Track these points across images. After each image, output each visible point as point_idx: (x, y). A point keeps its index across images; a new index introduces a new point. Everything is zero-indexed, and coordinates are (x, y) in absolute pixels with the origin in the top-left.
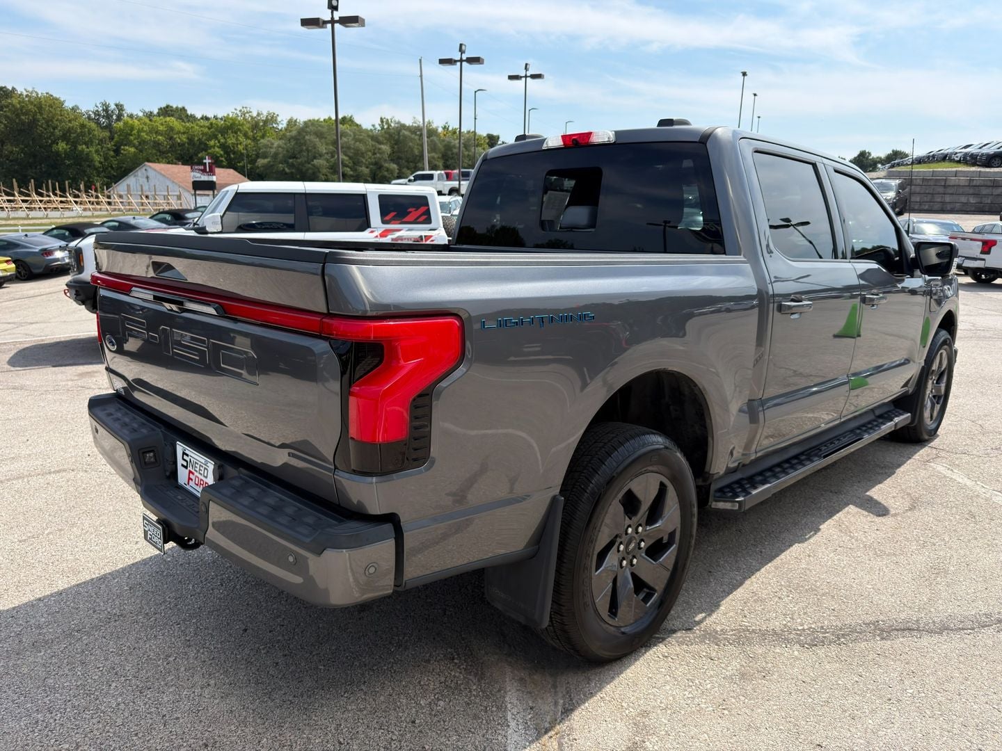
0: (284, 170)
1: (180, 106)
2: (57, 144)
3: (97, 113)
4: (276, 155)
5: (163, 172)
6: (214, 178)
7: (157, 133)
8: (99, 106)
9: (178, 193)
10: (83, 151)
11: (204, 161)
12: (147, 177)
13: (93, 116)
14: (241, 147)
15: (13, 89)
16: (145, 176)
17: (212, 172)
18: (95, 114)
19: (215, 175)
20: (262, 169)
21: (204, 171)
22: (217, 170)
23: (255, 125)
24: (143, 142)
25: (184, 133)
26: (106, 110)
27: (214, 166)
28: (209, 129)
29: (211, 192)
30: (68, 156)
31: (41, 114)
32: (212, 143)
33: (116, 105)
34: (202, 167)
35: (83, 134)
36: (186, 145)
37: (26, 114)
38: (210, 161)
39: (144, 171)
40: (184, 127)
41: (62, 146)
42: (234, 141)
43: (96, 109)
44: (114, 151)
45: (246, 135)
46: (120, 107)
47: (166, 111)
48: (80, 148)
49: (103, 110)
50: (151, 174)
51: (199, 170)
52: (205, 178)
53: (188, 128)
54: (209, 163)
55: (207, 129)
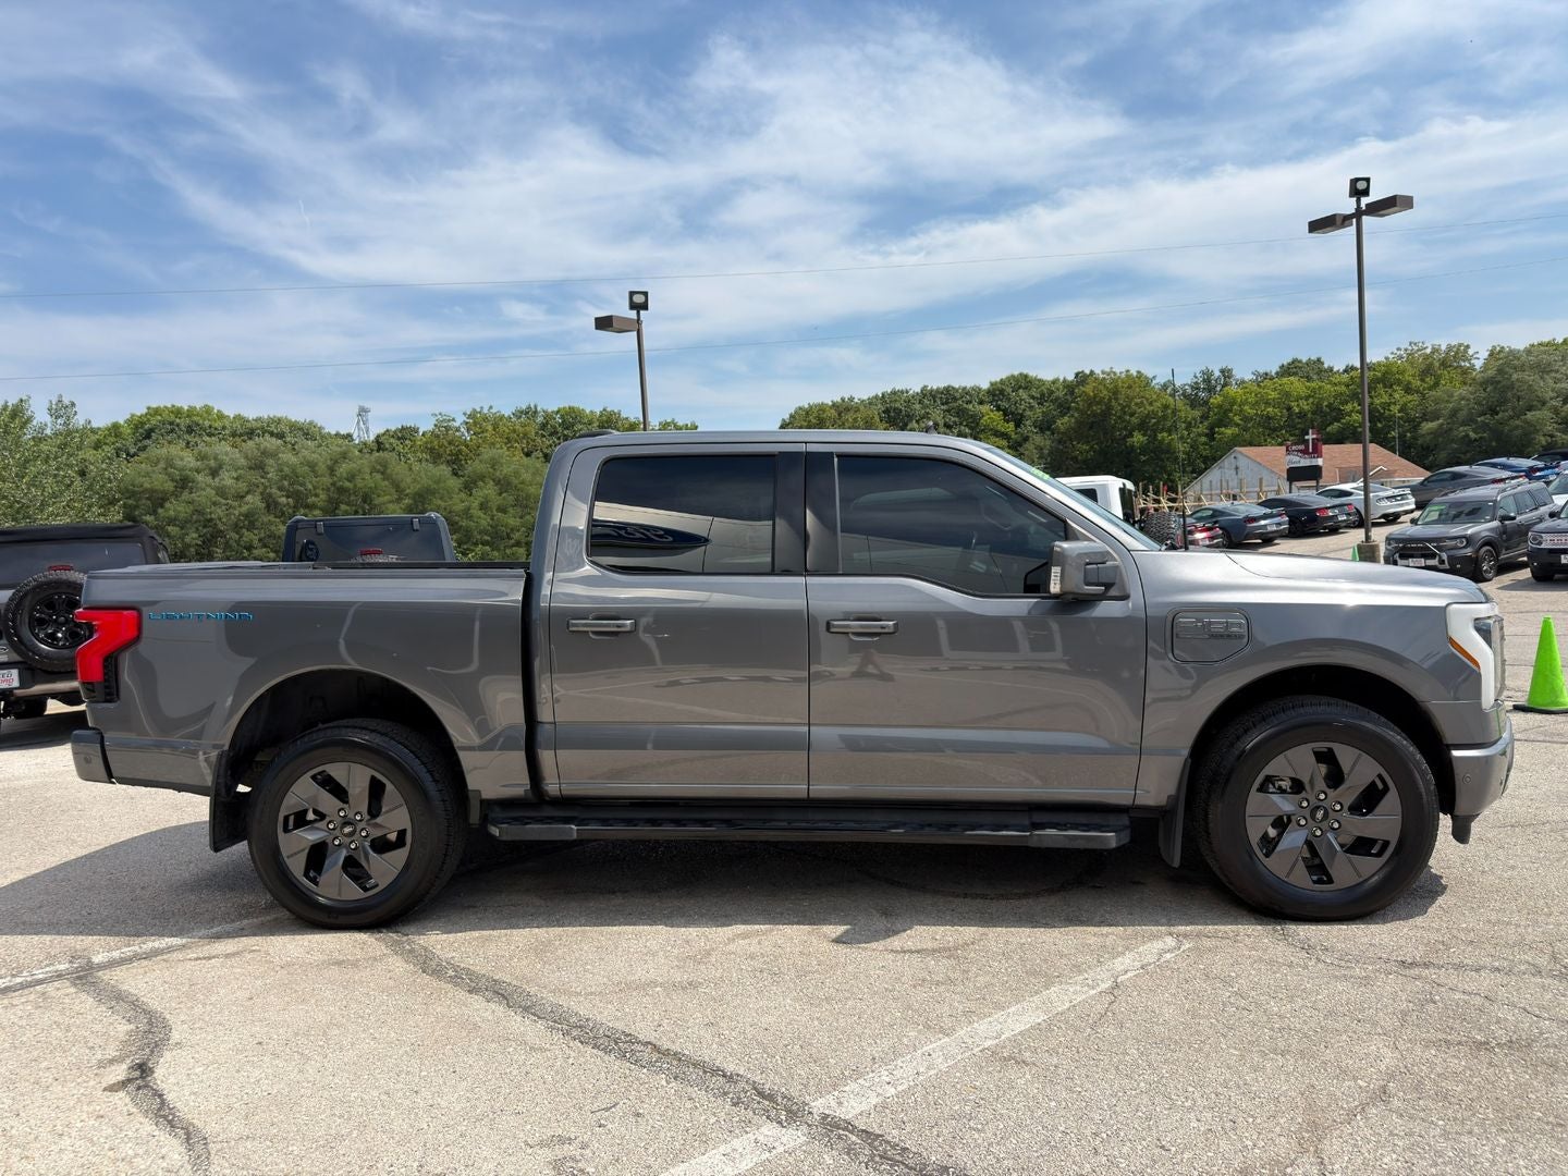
0: (1467, 436)
1: (1314, 358)
2: (1132, 436)
3: (1195, 387)
4: (1454, 413)
5: (1258, 460)
6: (1320, 462)
7: (1267, 403)
8: (1198, 375)
9: (1276, 488)
10: (1164, 440)
11: (1306, 437)
12: (1237, 468)
13: (1189, 391)
14: (1395, 409)
15: (1092, 372)
16: (1234, 466)
17: (1317, 452)
18: (1192, 387)
19: (1321, 457)
20: (1428, 438)
21: (1305, 452)
22: (1326, 448)
23: (1427, 370)
24: (1246, 419)
25: (1307, 398)
26: (1207, 381)
27: (1320, 443)
28: (1347, 386)
29: (1313, 483)
30: (1144, 449)
31: (1116, 399)
32: (1348, 407)
33: (1222, 371)
34: (1302, 447)
35: (1165, 418)
36: (1309, 415)
37: (1098, 403)
38: (1315, 436)
39: (1233, 460)
40: (1308, 388)
41: (1138, 438)
42: (1385, 399)
43: (1195, 380)
44: (1206, 435)
45: (1408, 390)
46: (1226, 373)
47: (1290, 370)
48: (1160, 436)
49: (1204, 380)
50: (1242, 462)
51: (1298, 451)
52: (1305, 462)
53: (1314, 389)
54: (1313, 439)
55: (1343, 388)
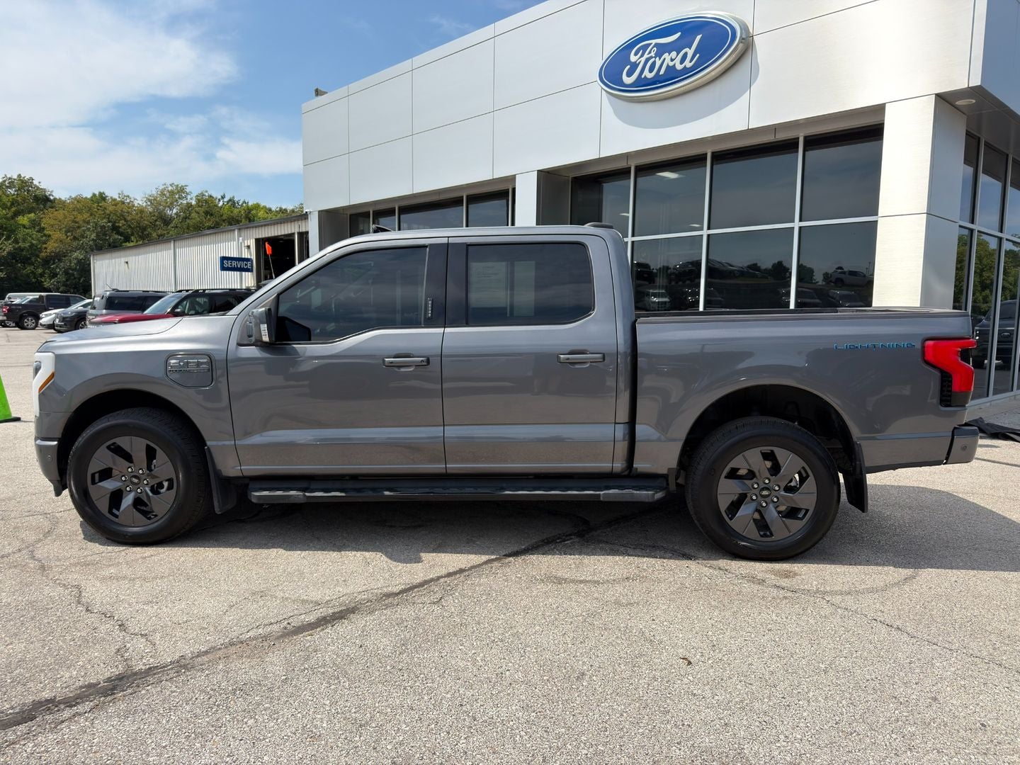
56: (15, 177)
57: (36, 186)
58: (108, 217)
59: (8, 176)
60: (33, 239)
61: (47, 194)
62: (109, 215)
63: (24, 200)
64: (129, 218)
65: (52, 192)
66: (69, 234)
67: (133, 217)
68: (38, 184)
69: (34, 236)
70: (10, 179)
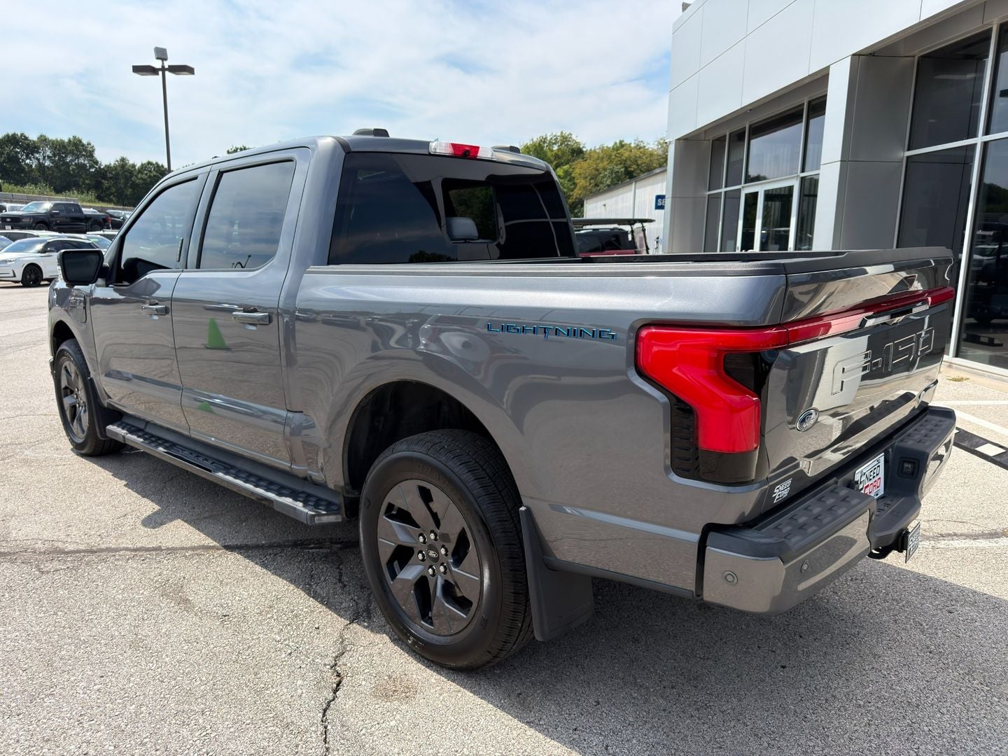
56: (559, 134)
57: (573, 140)
58: (623, 162)
59: (554, 134)
60: (564, 188)
61: (581, 146)
62: (625, 161)
63: (563, 153)
64: (639, 162)
65: (584, 144)
66: (592, 181)
67: (644, 161)
68: (575, 139)
69: (565, 185)
70: (555, 136)
